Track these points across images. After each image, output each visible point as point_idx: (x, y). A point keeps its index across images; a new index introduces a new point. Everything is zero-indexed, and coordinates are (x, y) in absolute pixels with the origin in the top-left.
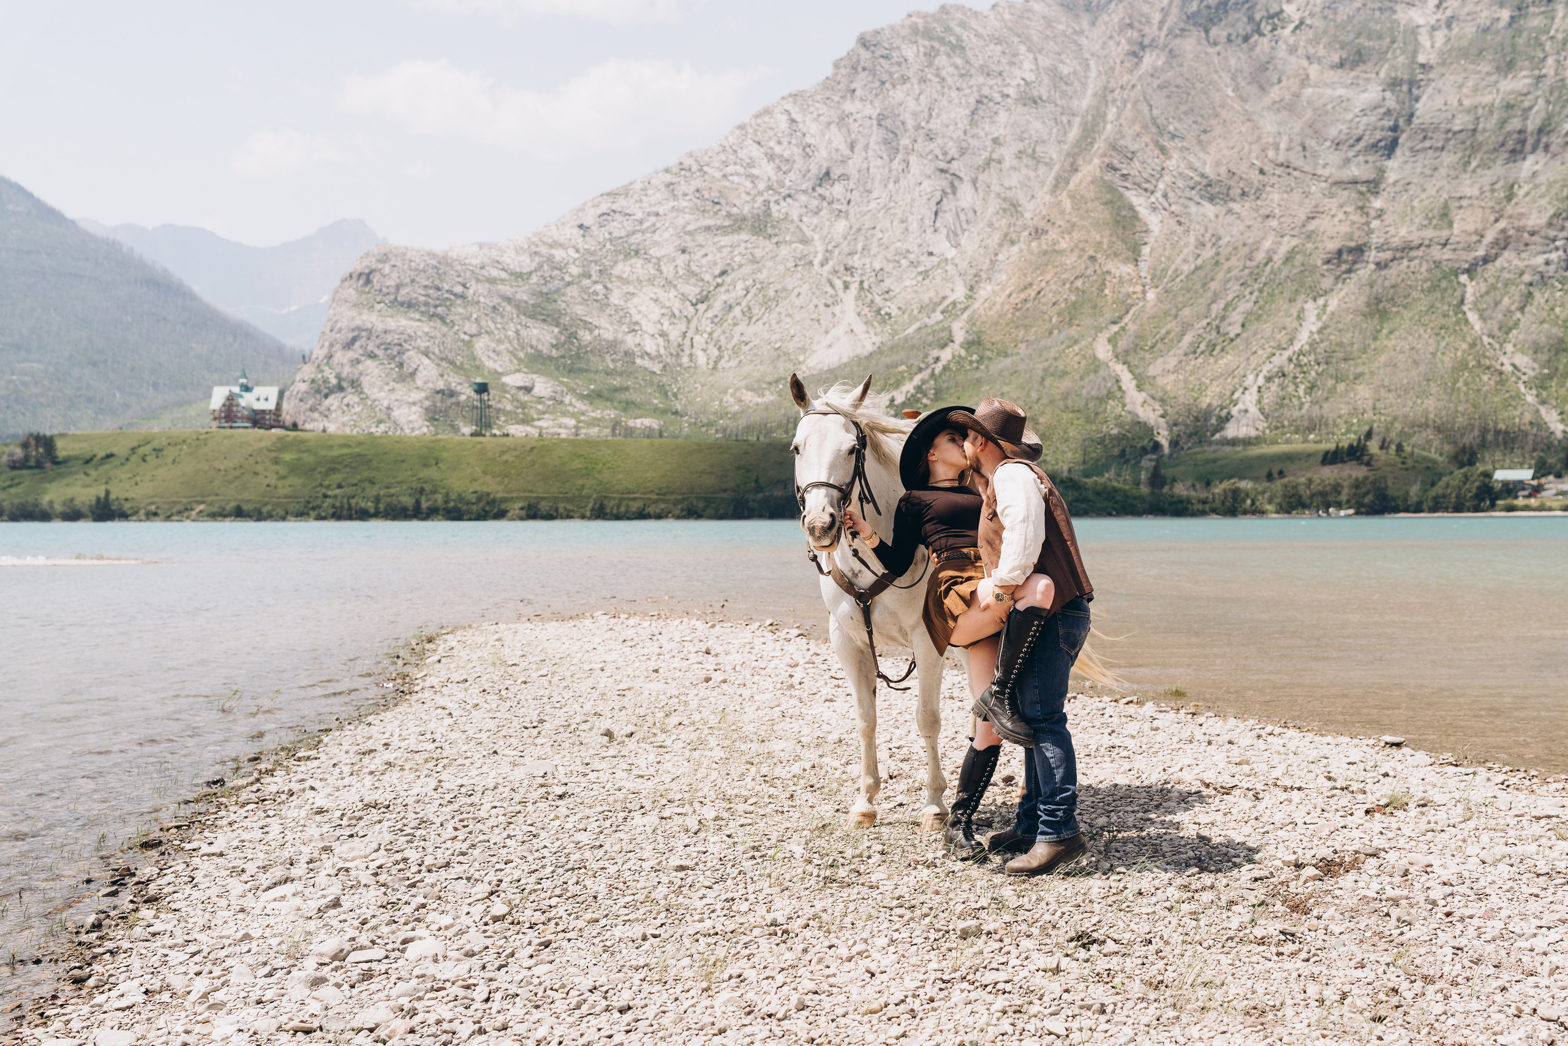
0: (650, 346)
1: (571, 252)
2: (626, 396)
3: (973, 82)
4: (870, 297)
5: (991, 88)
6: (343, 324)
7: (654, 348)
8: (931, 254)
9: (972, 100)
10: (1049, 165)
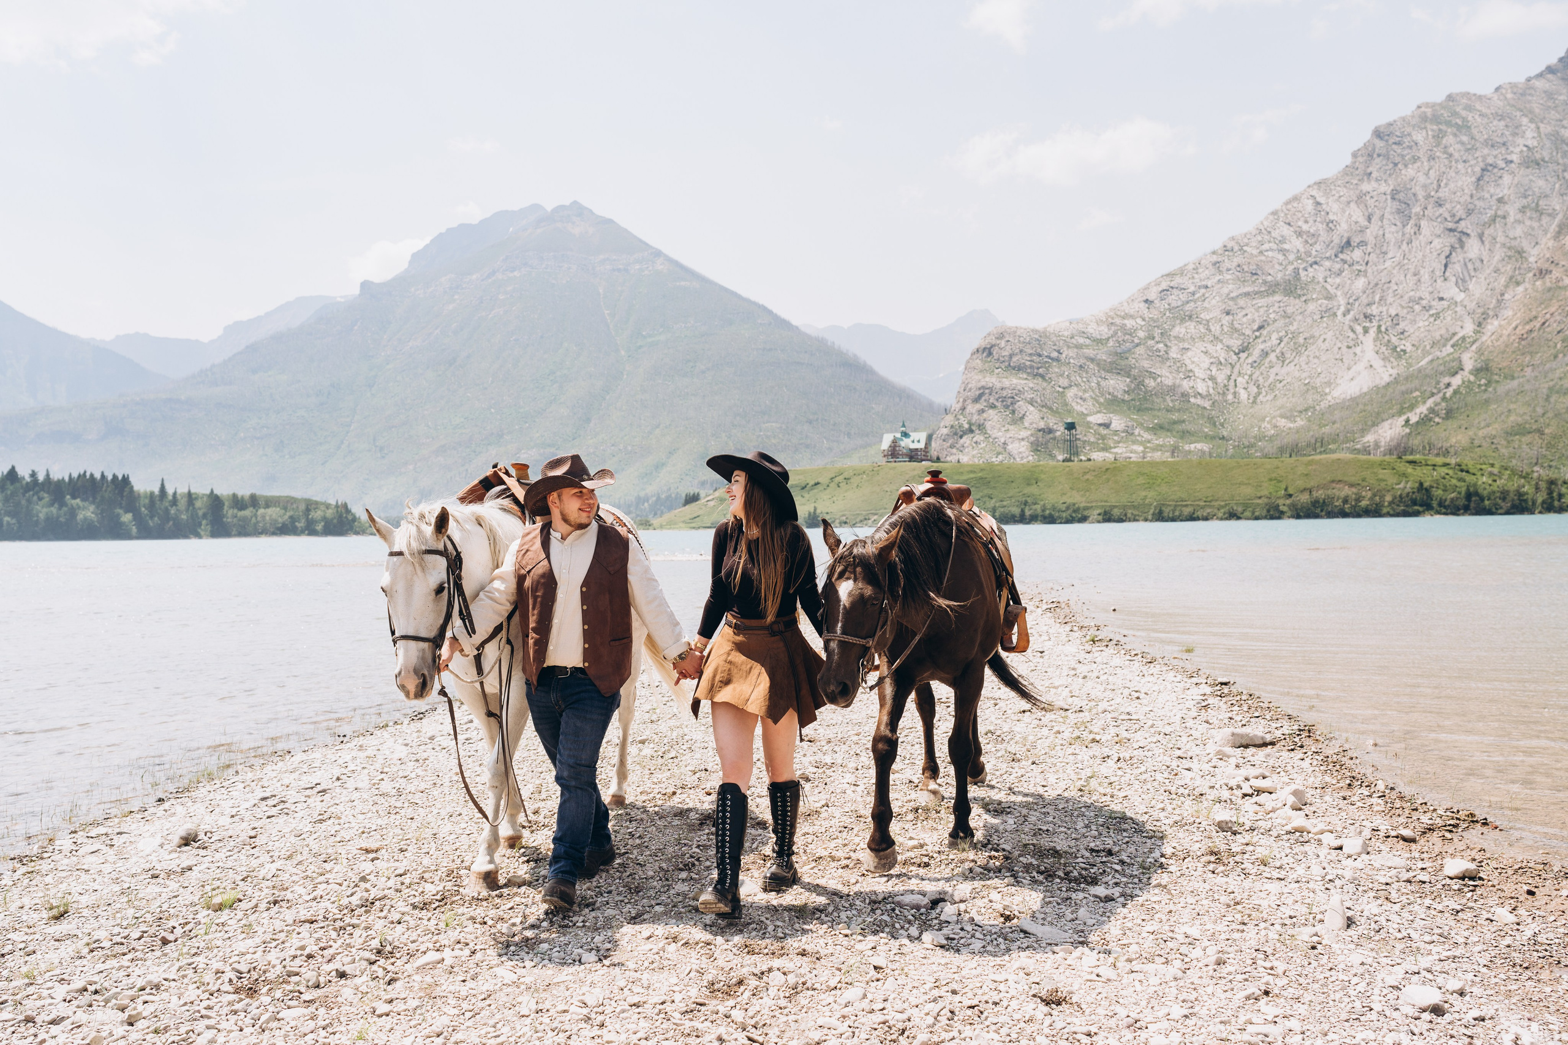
0: (1201, 388)
1: (1139, 321)
2: (1183, 426)
3: (1478, 154)
4: (1387, 337)
5: (1495, 157)
6: (972, 385)
7: (1205, 389)
8: (1441, 299)
9: (1478, 169)
10: (1552, 215)
